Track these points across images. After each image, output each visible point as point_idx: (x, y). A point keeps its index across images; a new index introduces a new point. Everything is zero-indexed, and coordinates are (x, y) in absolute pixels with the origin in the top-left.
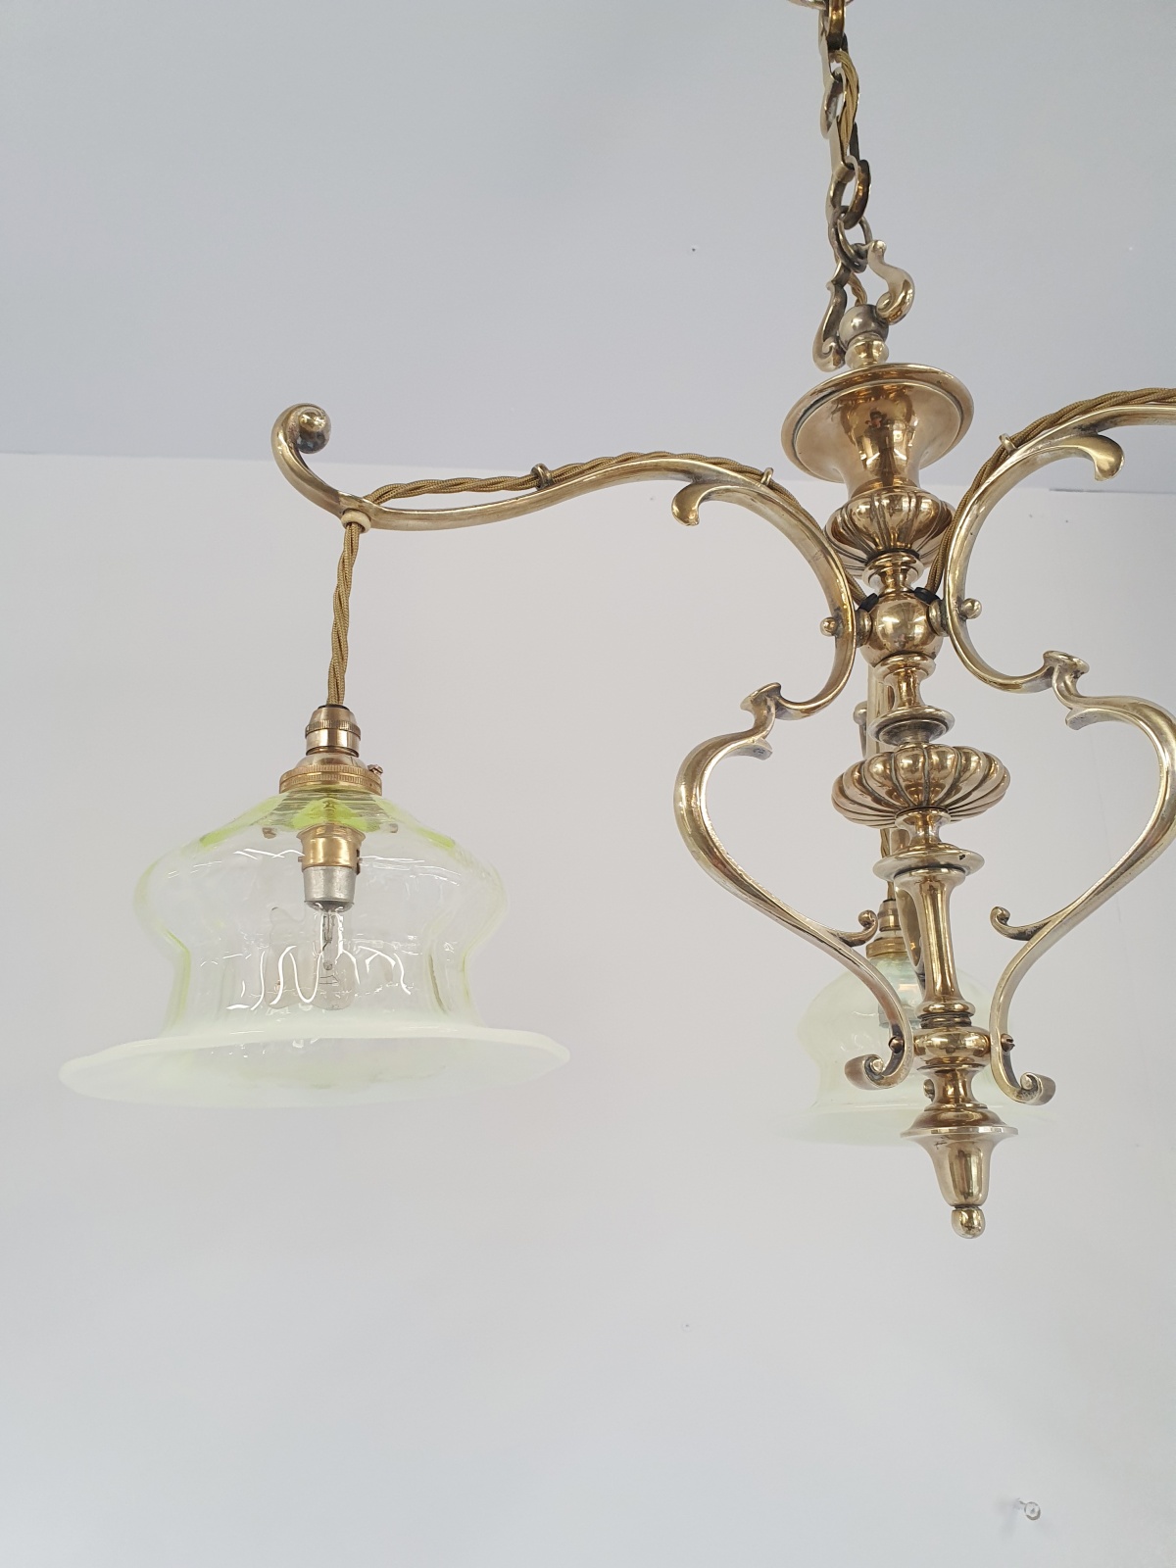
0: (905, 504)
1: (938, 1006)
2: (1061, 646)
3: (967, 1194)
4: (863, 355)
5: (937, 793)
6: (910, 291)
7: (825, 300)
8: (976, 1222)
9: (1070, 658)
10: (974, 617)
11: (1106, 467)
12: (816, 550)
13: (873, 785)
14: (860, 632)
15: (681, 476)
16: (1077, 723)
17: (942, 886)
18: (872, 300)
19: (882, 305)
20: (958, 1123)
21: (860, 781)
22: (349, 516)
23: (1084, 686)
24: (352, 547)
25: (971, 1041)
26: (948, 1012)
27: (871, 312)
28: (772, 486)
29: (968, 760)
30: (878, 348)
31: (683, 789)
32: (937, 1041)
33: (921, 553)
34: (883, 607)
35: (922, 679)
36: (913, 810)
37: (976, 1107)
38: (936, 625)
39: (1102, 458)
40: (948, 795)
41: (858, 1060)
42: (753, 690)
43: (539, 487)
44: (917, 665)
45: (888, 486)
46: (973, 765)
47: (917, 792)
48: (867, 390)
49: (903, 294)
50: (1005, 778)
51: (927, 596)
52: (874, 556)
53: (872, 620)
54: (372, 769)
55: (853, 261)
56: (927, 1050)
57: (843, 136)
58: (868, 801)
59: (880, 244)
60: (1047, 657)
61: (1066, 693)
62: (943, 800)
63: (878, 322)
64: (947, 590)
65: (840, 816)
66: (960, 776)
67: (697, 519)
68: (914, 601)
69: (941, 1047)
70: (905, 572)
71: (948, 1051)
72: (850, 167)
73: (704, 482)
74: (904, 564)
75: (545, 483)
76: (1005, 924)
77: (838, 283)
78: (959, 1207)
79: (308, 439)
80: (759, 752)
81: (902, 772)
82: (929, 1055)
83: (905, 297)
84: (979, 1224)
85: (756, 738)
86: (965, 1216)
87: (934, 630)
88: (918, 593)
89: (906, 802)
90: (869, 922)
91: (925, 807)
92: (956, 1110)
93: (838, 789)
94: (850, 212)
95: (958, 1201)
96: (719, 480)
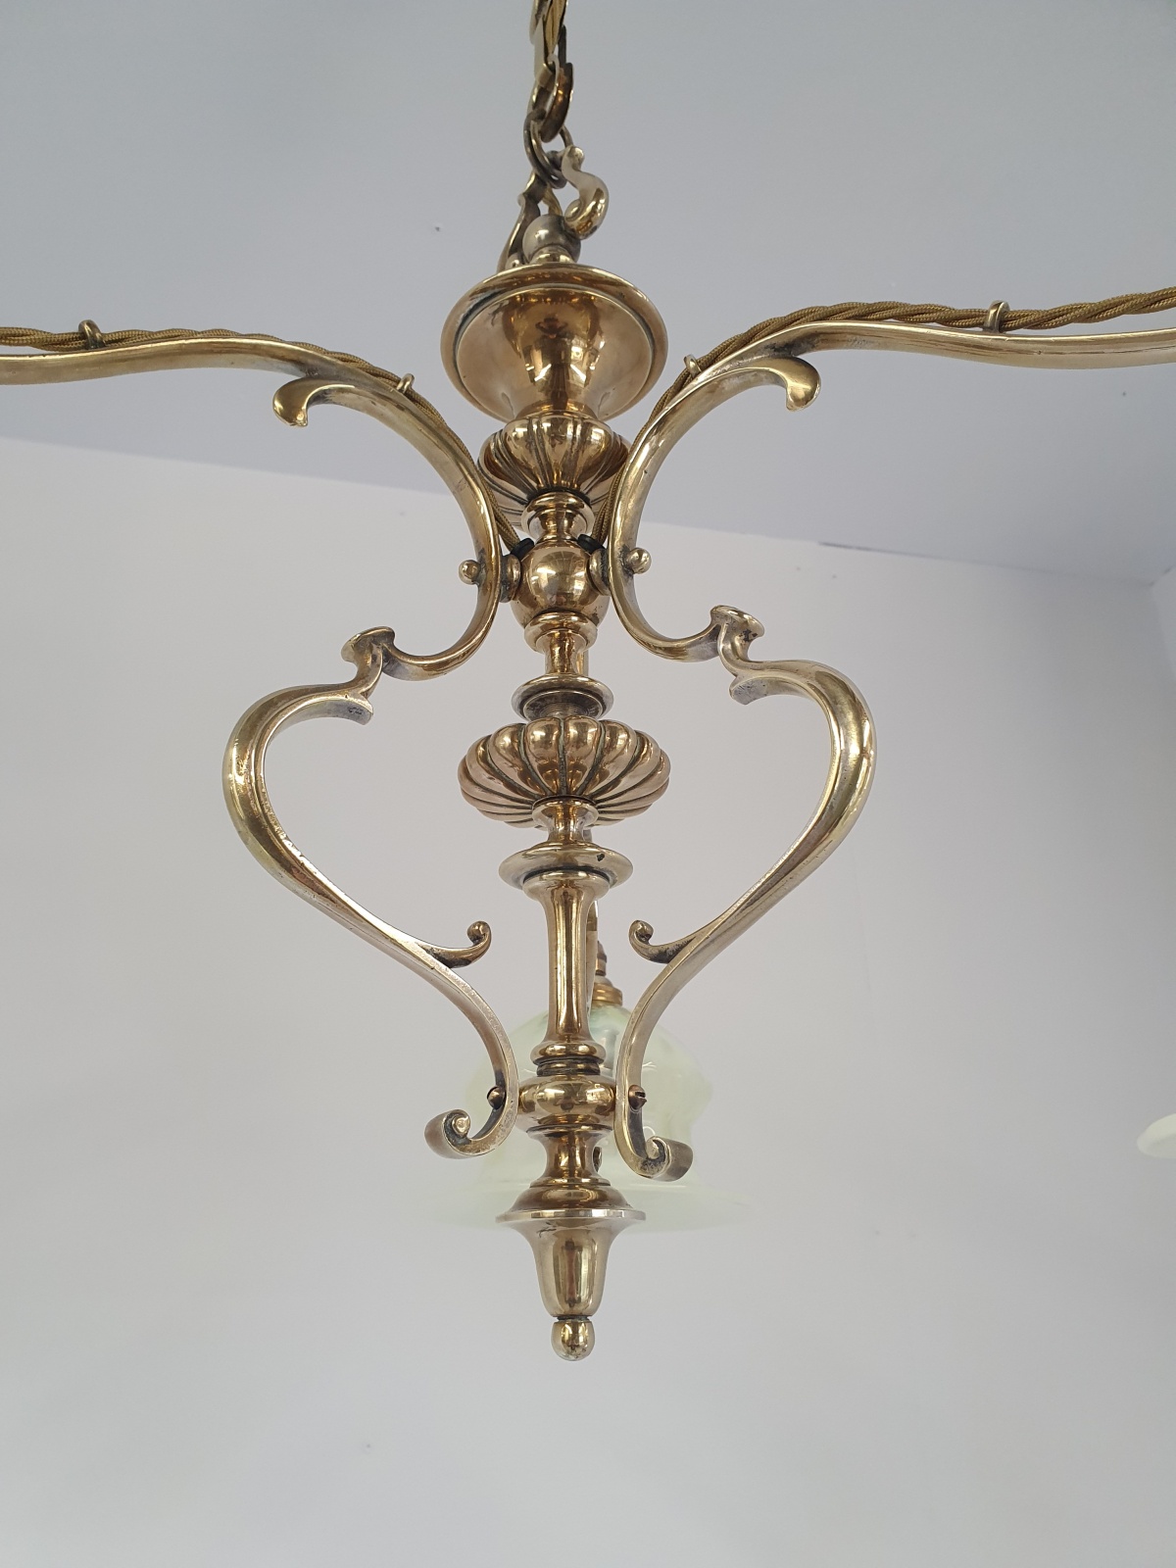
0: (570, 432)
1: (557, 1048)
2: (733, 600)
3: (573, 1301)
5: (578, 778)
6: (602, 201)
7: (514, 217)
8: (581, 1339)
9: (741, 614)
10: (642, 571)
11: (801, 394)
12: (462, 482)
13: (502, 764)
14: (506, 582)
15: (290, 366)
16: (745, 694)
17: (579, 893)
18: (562, 209)
19: (571, 215)
20: (571, 1204)
21: (484, 758)
23: (756, 651)
25: (594, 1094)
26: (570, 1055)
27: (558, 223)
28: (410, 395)
29: (614, 737)
32: (551, 1092)
33: (592, 496)
34: (539, 554)
35: (579, 645)
36: (551, 799)
37: (595, 1183)
38: (597, 580)
39: (798, 386)
40: (590, 779)
41: (440, 1119)
42: (356, 633)
43: (86, 348)
44: (576, 629)
45: (559, 409)
46: (620, 742)
47: (554, 776)
48: (540, 294)
49: (594, 203)
50: (662, 763)
51: (592, 545)
52: (535, 494)
53: (523, 569)
55: (548, 173)
56: (537, 1106)
57: (550, 41)
58: (497, 785)
59: (577, 151)
60: (714, 613)
61: (732, 657)
62: (585, 787)
63: (568, 235)
64: (615, 544)
65: (472, 810)
66: (602, 755)
67: (305, 420)
68: (578, 552)
69: (555, 1101)
70: (570, 517)
71: (564, 1107)
72: (553, 71)
73: (319, 377)
74: (570, 506)
76: (647, 943)
77: (532, 198)
78: (562, 1318)
80: (356, 713)
81: (532, 746)
82: (542, 1113)
83: (595, 207)
84: (586, 1342)
85: (354, 696)
86: (569, 1330)
87: (595, 586)
88: (581, 541)
89: (543, 788)
90: (479, 935)
91: (565, 796)
92: (570, 1186)
93: (465, 773)
94: (548, 118)
95: (561, 1311)
96: (339, 376)
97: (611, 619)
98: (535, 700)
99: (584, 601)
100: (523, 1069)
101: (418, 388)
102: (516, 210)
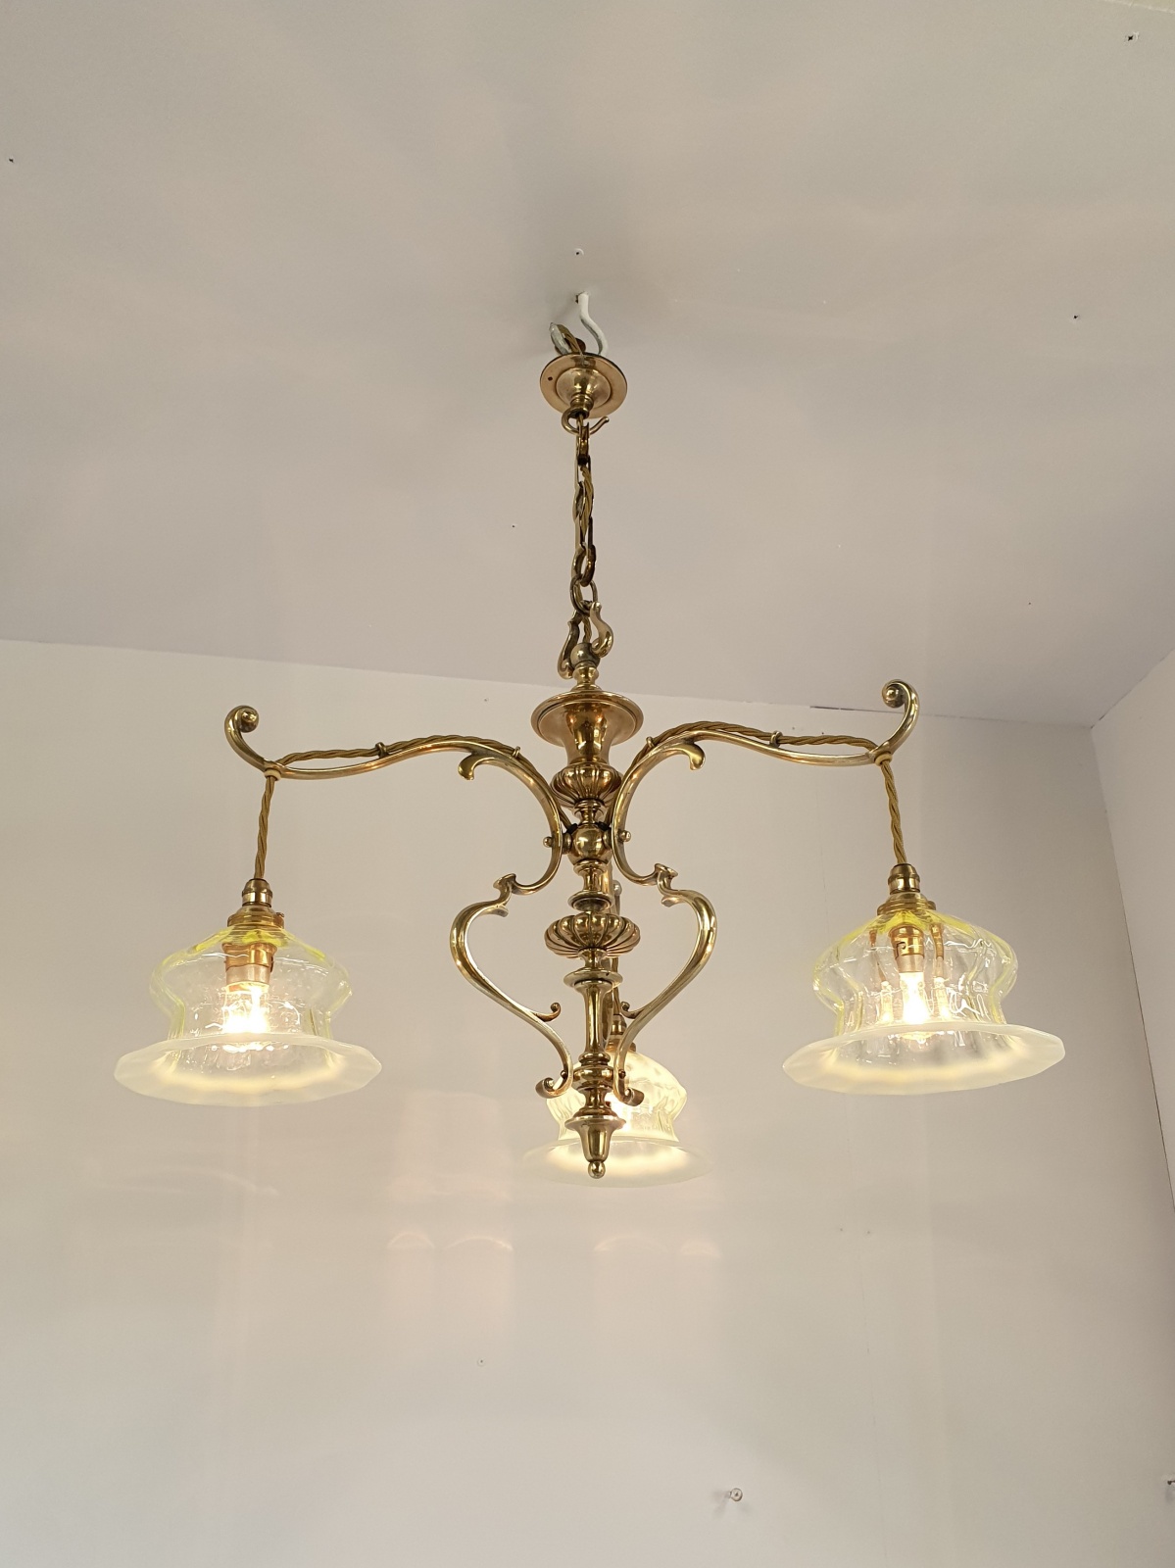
0: (593, 774)
1: (589, 1055)
2: (663, 862)
3: (597, 1154)
4: (583, 676)
5: (597, 939)
6: (610, 638)
7: (565, 634)
8: (600, 1169)
9: (666, 868)
10: (626, 842)
11: (698, 762)
12: (543, 796)
13: (564, 934)
14: (565, 845)
15: (465, 750)
16: (669, 904)
18: (592, 640)
19: (594, 646)
20: (595, 1115)
21: (556, 931)
22: (269, 773)
23: (675, 884)
24: (270, 789)
25: (604, 1073)
26: (595, 1057)
27: (588, 647)
28: (519, 758)
29: (613, 921)
30: (592, 671)
31: (455, 932)
32: (587, 1072)
33: (605, 800)
34: (581, 831)
35: (599, 874)
36: (586, 948)
37: (604, 1106)
38: (606, 845)
39: (698, 758)
40: (603, 939)
41: (539, 1084)
42: (499, 877)
43: (379, 755)
44: (597, 867)
45: (589, 760)
46: (616, 924)
47: (587, 938)
48: (581, 704)
49: (606, 640)
50: (636, 931)
52: (578, 801)
53: (572, 839)
54: (279, 914)
55: (583, 612)
56: (581, 1078)
57: (583, 529)
58: (563, 943)
59: (598, 604)
60: (656, 866)
61: (663, 888)
62: (601, 943)
63: (593, 656)
64: (614, 821)
65: (551, 952)
66: (607, 929)
67: (473, 776)
68: (598, 830)
69: (589, 1075)
70: (595, 812)
71: (592, 1078)
72: (584, 547)
73: (478, 755)
74: (594, 807)
75: (383, 753)
76: (627, 1011)
77: (574, 624)
78: (591, 1162)
79: (245, 725)
80: (501, 913)
81: (577, 926)
82: (583, 1080)
83: (607, 643)
84: (602, 1171)
85: (499, 905)
86: (594, 1167)
87: (604, 848)
88: (599, 824)
89: (582, 944)
90: (556, 1008)
91: (593, 946)
92: (595, 1108)
93: (547, 936)
94: (584, 577)
95: (591, 1158)
96: (487, 753)
98: (579, 901)
100: (575, 1063)
101: (523, 753)
102: (568, 629)
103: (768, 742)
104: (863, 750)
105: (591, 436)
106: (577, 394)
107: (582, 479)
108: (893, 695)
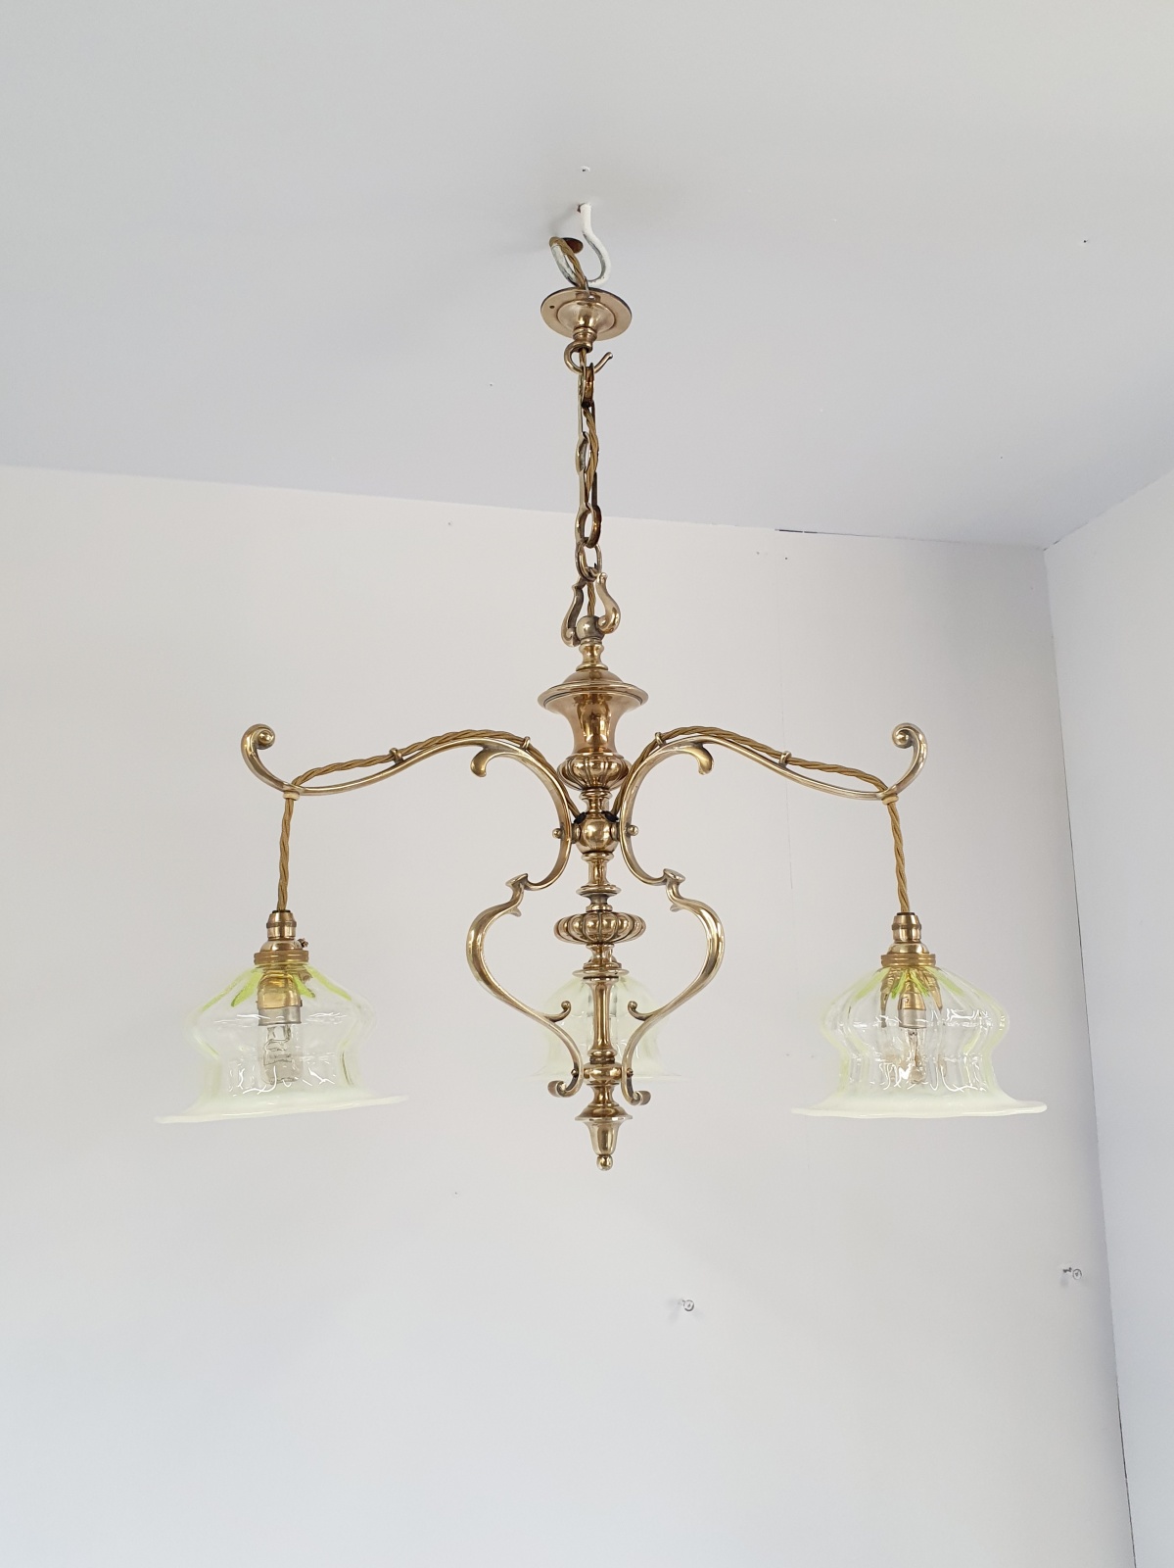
0: (602, 766)
1: (598, 1053)
2: (671, 866)
3: (604, 1150)
4: (589, 654)
5: (607, 937)
6: (618, 615)
7: (570, 598)
9: (674, 875)
10: (634, 836)
11: (706, 765)
12: (550, 782)
13: (573, 933)
14: (573, 836)
15: (477, 746)
16: (674, 909)
17: (606, 989)
18: (597, 614)
19: (599, 621)
20: (603, 1115)
22: (287, 794)
23: (683, 890)
24: (289, 810)
25: (613, 1072)
26: (603, 1055)
27: (594, 623)
28: (530, 749)
29: (623, 920)
30: (597, 649)
31: (473, 933)
32: (596, 1072)
34: (589, 820)
35: (606, 867)
36: (594, 944)
37: (612, 1107)
38: (614, 837)
39: (704, 760)
40: (613, 938)
41: (555, 1082)
42: (512, 880)
44: (603, 858)
46: (625, 926)
47: (596, 936)
49: (612, 617)
51: (611, 817)
52: (585, 788)
53: (581, 829)
54: (302, 941)
55: (588, 577)
56: (590, 1076)
57: (588, 487)
58: (571, 939)
59: (602, 571)
60: (665, 870)
61: (672, 894)
62: (609, 940)
63: (598, 630)
64: (622, 815)
67: (485, 772)
68: (604, 819)
69: (598, 1075)
70: (602, 801)
71: (600, 1077)
72: (589, 509)
73: (489, 750)
74: (601, 795)
75: (398, 759)
76: (634, 1011)
77: (578, 589)
78: (601, 1156)
79: (262, 744)
80: (514, 914)
81: (587, 927)
82: (592, 1079)
84: (609, 1164)
85: (511, 905)
86: (603, 1160)
87: (611, 839)
88: (606, 813)
89: (591, 941)
90: (566, 1008)
91: (601, 943)
92: (604, 1107)
93: (557, 927)
94: (589, 540)
95: (600, 1153)
96: (499, 749)
97: (618, 852)
98: (588, 893)
99: (608, 844)
100: (585, 1060)
101: (533, 742)
103: (777, 761)
104: (872, 788)
105: (595, 375)
106: (580, 327)
107: (586, 429)
108: (903, 739)
